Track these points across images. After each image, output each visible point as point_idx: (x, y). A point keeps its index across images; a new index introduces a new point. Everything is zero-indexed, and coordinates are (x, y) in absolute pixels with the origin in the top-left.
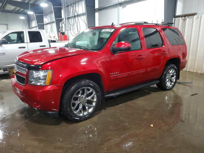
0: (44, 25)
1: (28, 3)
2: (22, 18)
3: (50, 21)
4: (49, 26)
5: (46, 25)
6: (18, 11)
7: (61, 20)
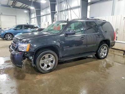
0: (40, 16)
1: (31, 2)
2: (26, 11)
3: (45, 14)
4: (45, 17)
5: (42, 16)
6: (23, 7)
7: (55, 13)
